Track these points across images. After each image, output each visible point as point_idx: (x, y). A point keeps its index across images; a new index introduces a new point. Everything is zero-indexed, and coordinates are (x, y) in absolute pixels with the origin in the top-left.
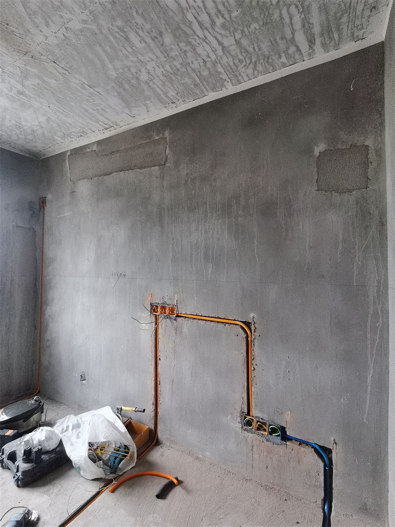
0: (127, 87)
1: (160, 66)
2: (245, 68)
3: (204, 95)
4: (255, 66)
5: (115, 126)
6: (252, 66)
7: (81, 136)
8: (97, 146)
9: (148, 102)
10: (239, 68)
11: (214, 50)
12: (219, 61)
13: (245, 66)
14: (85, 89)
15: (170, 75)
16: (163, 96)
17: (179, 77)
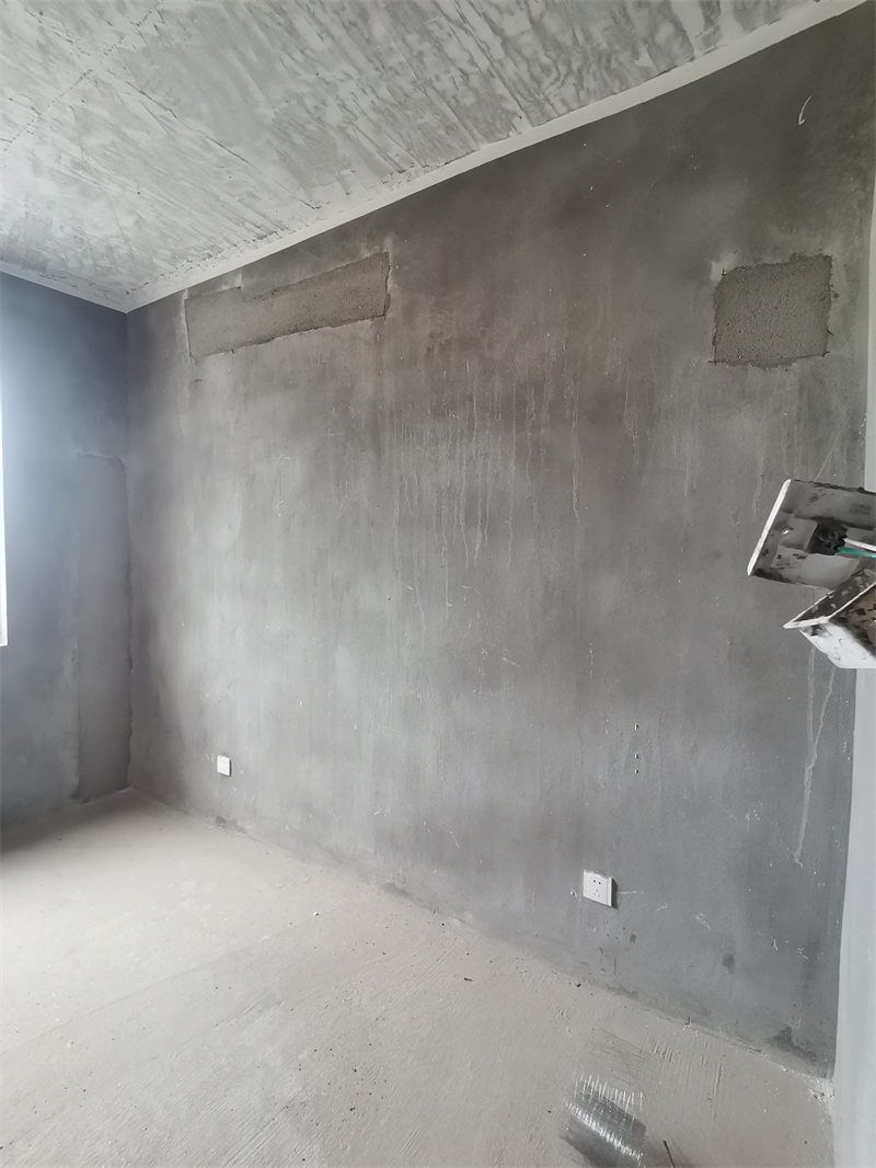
0: (299, 139)
1: (368, 91)
2: (559, 84)
3: (469, 151)
4: (580, 79)
5: (279, 230)
6: (571, 80)
7: (210, 256)
8: (243, 278)
9: (347, 172)
10: (543, 87)
11: (483, 46)
12: (498, 72)
13: (557, 79)
14: (210, 149)
15: (389, 107)
16: (378, 157)
17: (408, 112)
